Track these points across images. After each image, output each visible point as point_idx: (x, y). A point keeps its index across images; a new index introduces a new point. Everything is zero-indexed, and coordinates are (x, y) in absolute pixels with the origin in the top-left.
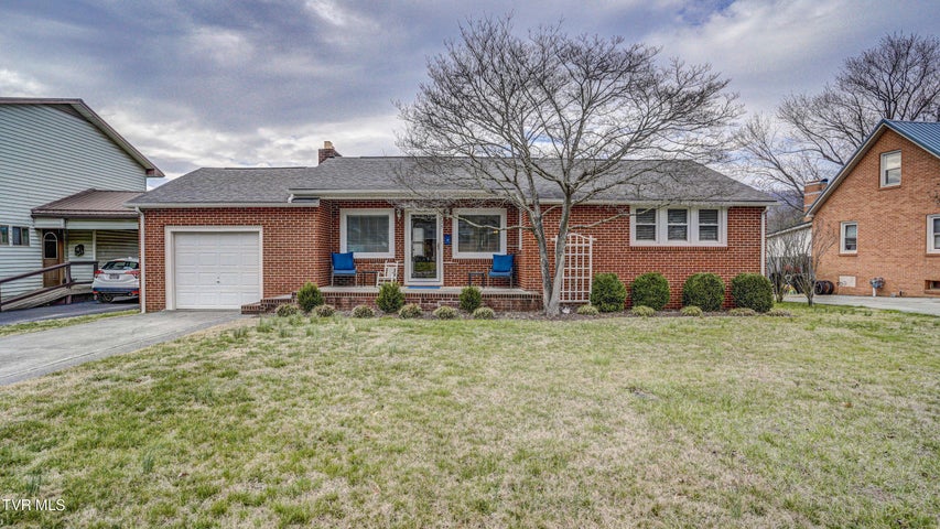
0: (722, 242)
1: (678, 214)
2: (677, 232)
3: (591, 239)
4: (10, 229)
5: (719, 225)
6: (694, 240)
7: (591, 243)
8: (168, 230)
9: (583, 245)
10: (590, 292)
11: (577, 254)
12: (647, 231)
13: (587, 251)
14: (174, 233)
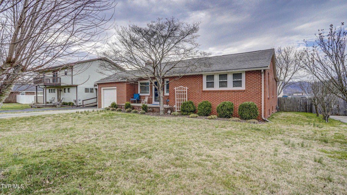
0: (243, 88)
1: (223, 76)
2: (223, 84)
3: (187, 88)
4: (89, 89)
5: (242, 80)
6: (230, 87)
7: (186, 89)
8: (102, 88)
9: (184, 90)
10: (180, 107)
11: (182, 94)
12: (210, 84)
13: (185, 93)
14: (104, 89)
